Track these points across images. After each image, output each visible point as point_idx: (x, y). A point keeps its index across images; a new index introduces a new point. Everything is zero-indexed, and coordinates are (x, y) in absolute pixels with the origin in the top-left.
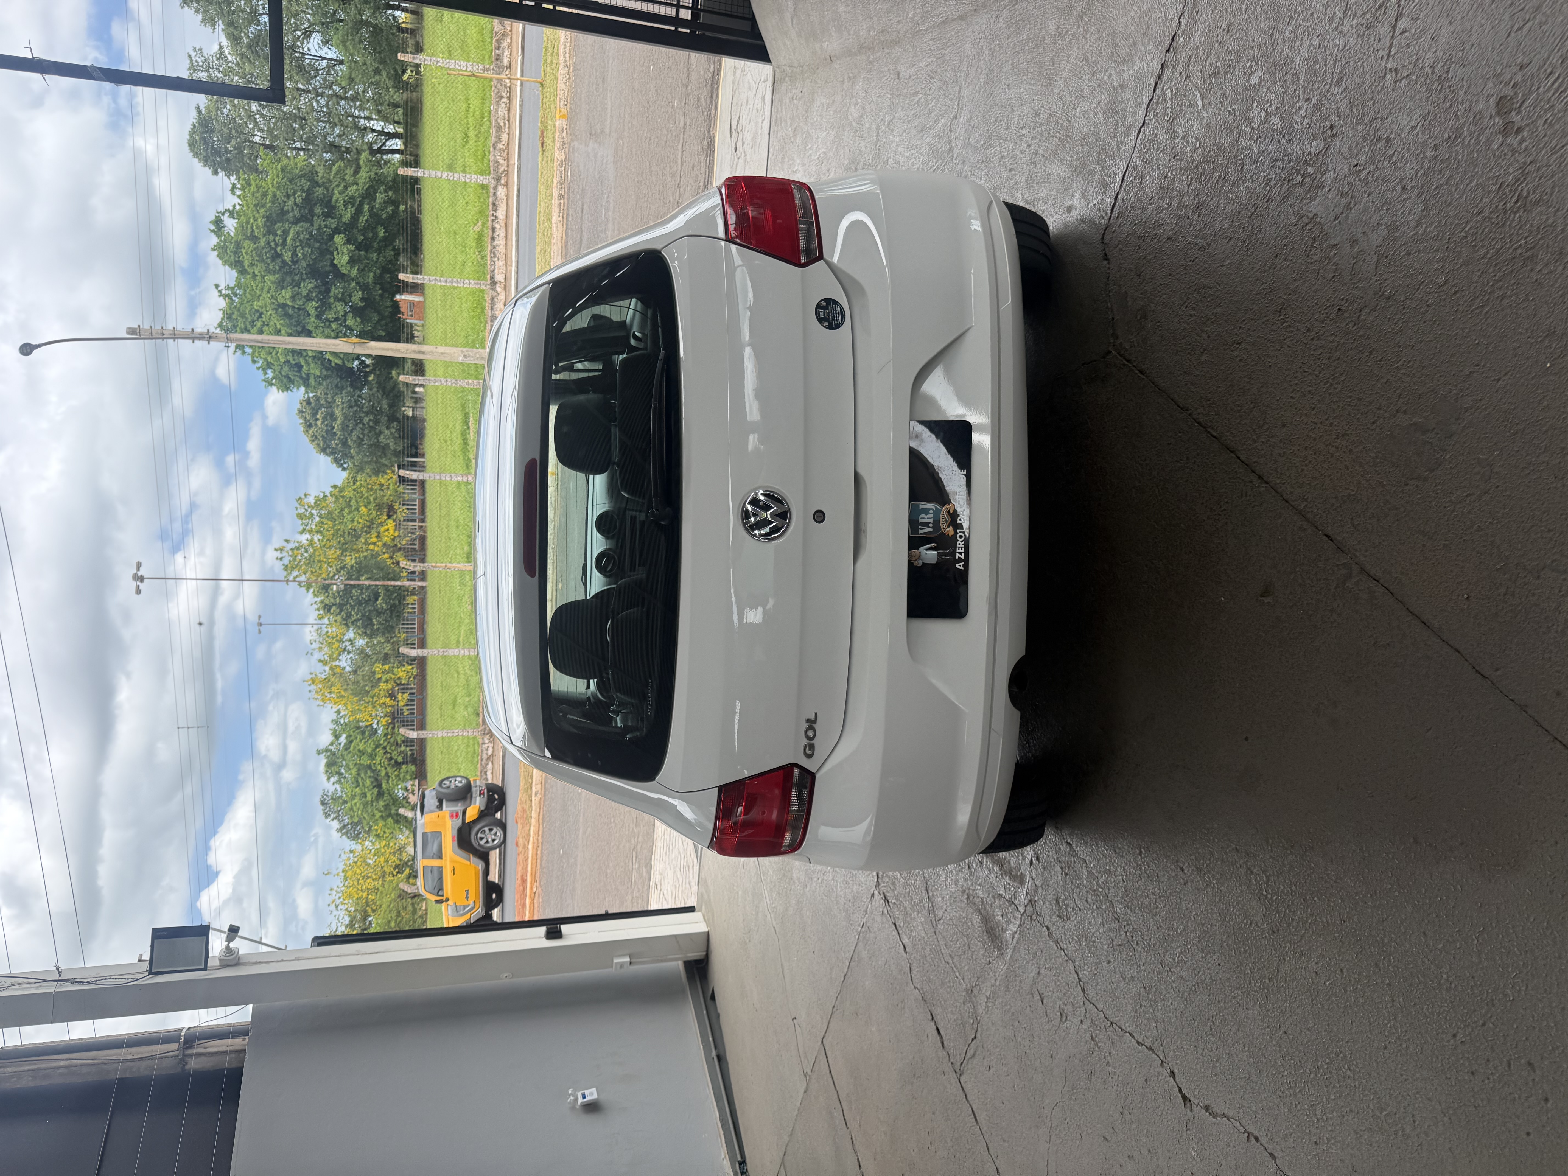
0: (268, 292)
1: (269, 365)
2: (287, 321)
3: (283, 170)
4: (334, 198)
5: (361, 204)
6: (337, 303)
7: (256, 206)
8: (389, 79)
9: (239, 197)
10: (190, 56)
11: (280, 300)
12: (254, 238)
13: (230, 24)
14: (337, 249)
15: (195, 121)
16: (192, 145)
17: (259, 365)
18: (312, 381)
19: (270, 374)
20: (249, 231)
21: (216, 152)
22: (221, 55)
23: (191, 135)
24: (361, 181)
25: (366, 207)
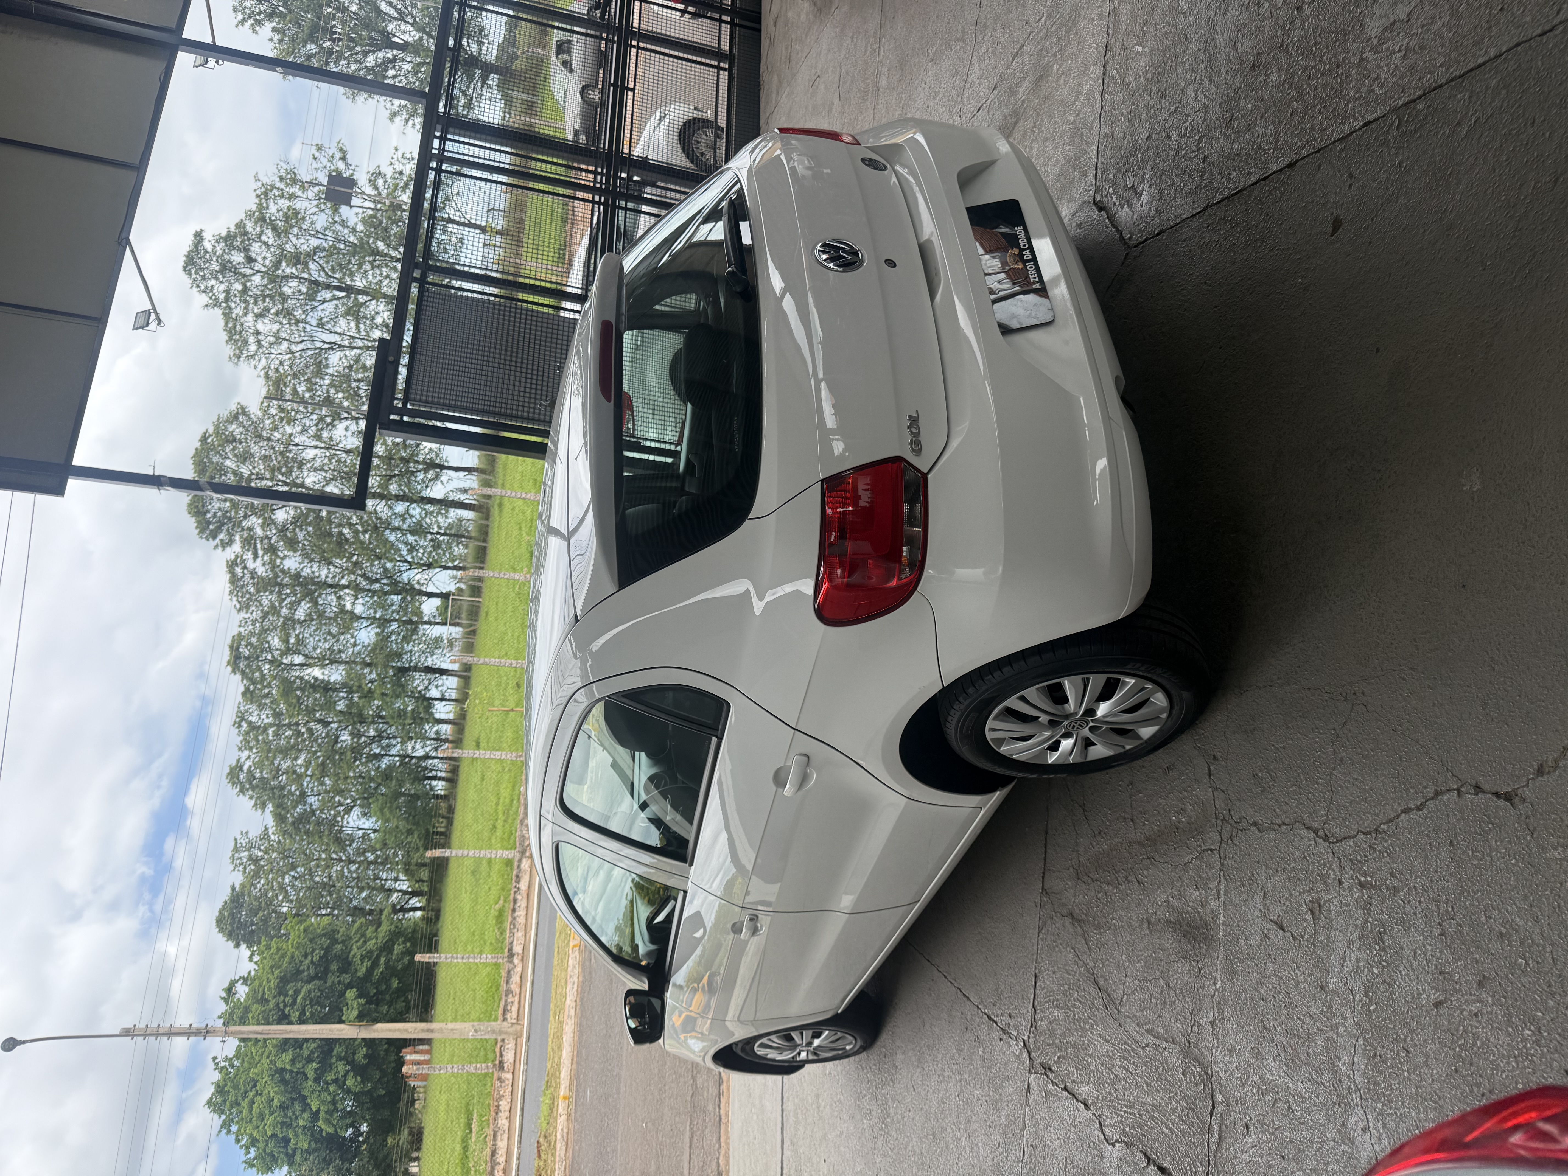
0: (268, 1057)
1: (254, 1142)
2: (282, 1088)
3: (305, 930)
4: (352, 953)
5: (378, 957)
6: (339, 1063)
7: (272, 967)
8: (420, 839)
9: (256, 963)
10: (236, 839)
11: (280, 1065)
12: (264, 1001)
13: (278, 806)
14: (347, 1004)
15: (227, 898)
16: (219, 921)
17: (243, 1143)
18: (298, 1158)
19: (253, 1152)
20: (260, 995)
21: (242, 925)
22: (265, 835)
23: (220, 912)
24: (381, 935)
25: (383, 960)
